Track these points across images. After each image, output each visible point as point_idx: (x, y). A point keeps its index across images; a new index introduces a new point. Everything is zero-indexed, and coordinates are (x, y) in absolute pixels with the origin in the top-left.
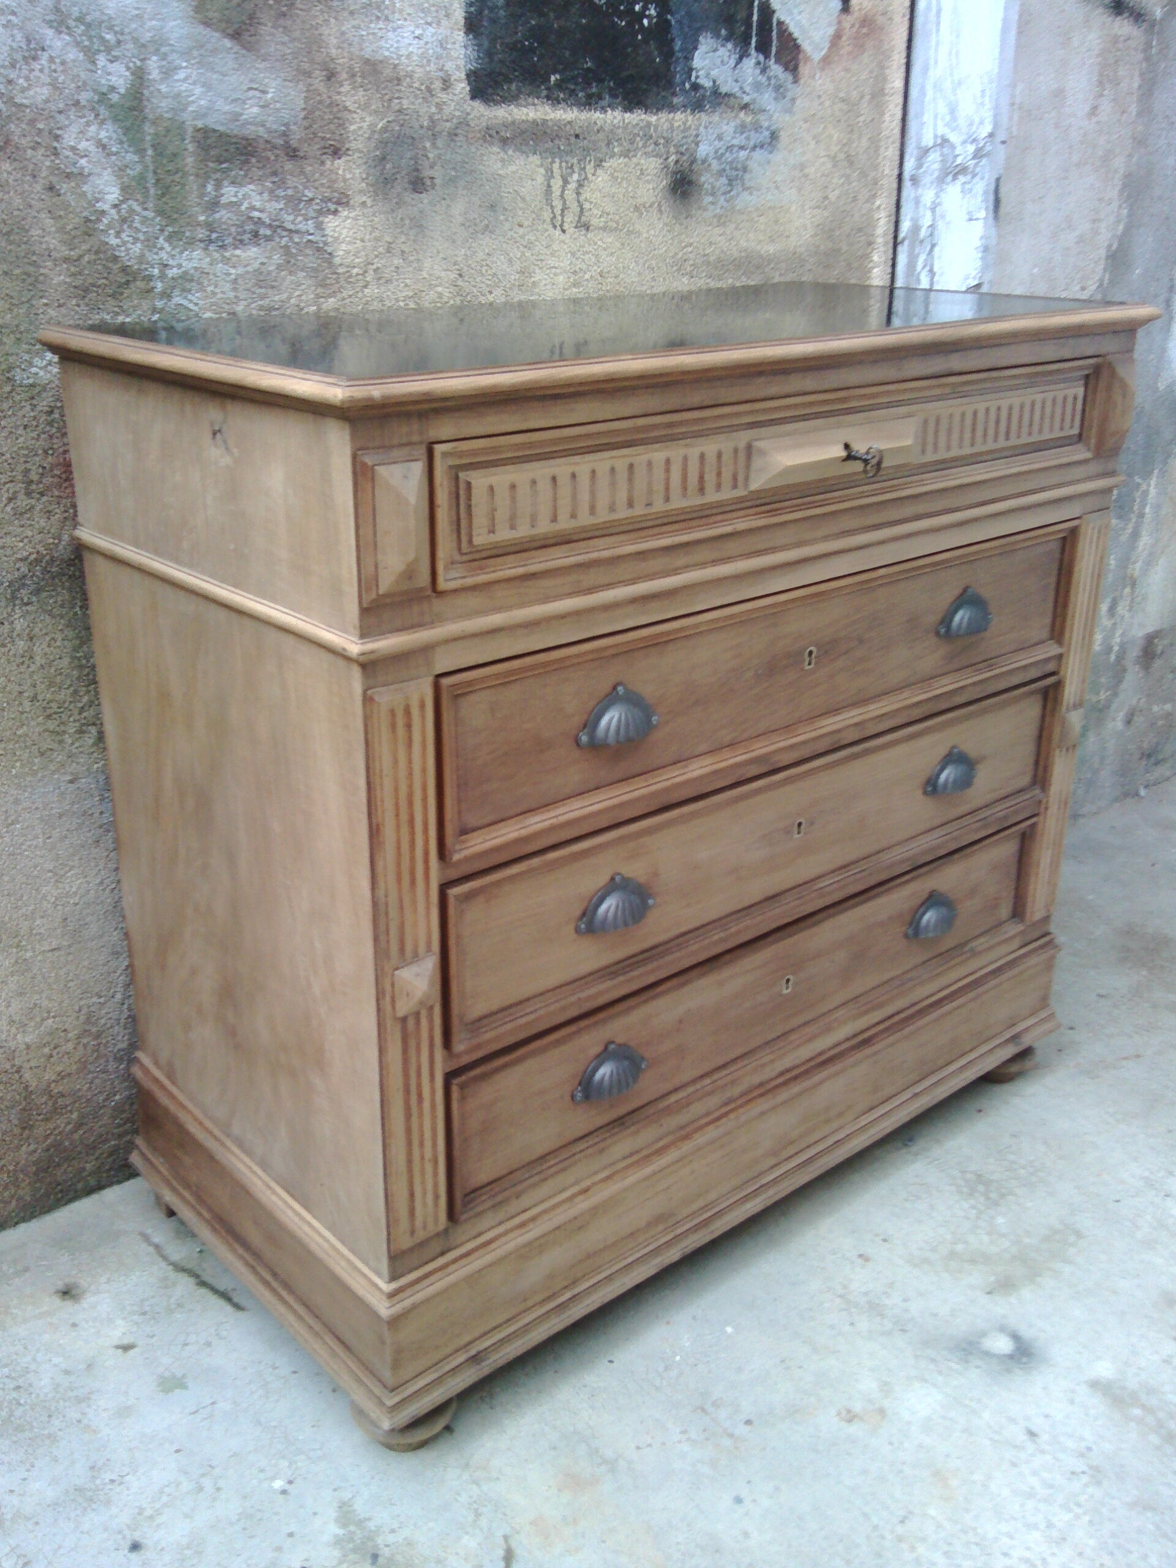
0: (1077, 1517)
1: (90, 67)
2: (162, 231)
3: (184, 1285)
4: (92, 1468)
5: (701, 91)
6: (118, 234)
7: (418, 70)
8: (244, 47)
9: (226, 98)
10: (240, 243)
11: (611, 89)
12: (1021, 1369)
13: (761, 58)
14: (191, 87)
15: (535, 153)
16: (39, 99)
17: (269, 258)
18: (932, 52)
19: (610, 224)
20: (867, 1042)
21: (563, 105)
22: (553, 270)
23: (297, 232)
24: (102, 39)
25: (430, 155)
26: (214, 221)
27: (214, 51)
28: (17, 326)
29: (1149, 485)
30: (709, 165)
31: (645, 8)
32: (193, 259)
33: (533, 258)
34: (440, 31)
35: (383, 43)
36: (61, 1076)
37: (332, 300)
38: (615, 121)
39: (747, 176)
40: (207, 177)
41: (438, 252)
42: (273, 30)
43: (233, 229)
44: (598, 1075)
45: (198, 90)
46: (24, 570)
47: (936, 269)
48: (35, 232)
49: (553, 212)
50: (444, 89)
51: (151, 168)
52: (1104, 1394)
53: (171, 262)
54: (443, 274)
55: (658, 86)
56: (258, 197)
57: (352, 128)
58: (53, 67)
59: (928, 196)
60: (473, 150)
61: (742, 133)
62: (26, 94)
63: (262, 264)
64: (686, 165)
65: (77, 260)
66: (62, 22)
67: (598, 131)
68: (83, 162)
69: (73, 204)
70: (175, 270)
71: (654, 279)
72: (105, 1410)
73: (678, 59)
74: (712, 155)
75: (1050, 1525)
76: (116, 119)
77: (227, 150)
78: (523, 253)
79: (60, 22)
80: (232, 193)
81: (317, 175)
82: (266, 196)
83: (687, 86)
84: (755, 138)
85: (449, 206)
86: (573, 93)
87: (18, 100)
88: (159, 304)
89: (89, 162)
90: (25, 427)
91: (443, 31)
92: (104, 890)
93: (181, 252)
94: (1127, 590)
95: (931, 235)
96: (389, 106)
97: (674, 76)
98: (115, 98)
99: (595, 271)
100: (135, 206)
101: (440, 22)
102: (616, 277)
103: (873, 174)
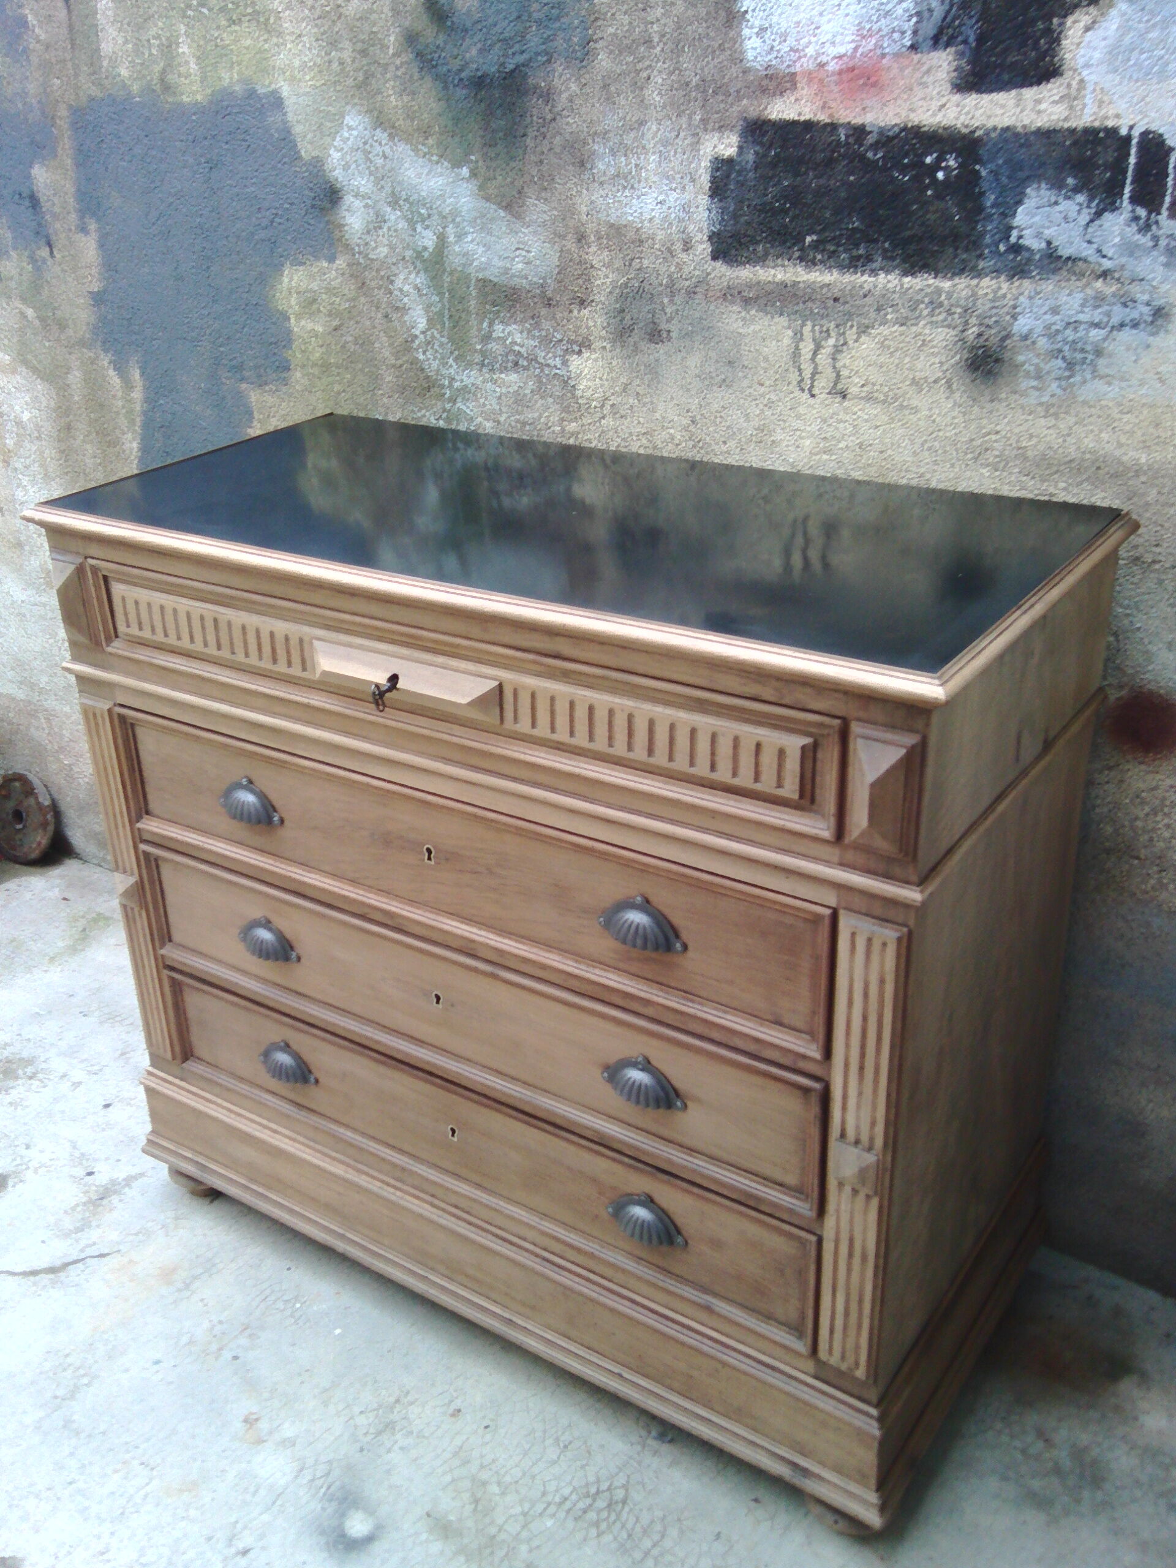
1: (411, 233)
2: (452, 353)
5: (1026, 254)
6: (424, 353)
7: (660, 233)
8: (513, 216)
9: (500, 257)
10: (504, 369)
11: (885, 251)
13: (1141, 211)
15: (781, 314)
16: (382, 255)
17: (525, 383)
19: (876, 395)
21: (821, 267)
22: (798, 433)
23: (548, 365)
24: (421, 214)
25: (668, 310)
26: (487, 350)
27: (492, 220)
30: (1033, 343)
31: (941, 158)
32: (470, 377)
33: (773, 418)
34: (683, 196)
35: (627, 210)
37: (574, 424)
38: (890, 285)
39: (1101, 362)
40: (484, 315)
41: (672, 398)
42: (536, 202)
43: (500, 358)
45: (481, 250)
48: (376, 344)
49: (800, 375)
50: (683, 250)
51: (447, 306)
53: (457, 377)
54: (676, 418)
55: (956, 248)
56: (520, 334)
57: (598, 282)
61: (1096, 307)
63: (520, 387)
64: (993, 340)
65: (399, 366)
66: (396, 202)
67: (865, 296)
68: (406, 300)
69: (399, 328)
70: (458, 384)
71: (935, 463)
73: (990, 215)
74: (1039, 330)
76: (426, 270)
77: (499, 296)
78: (762, 411)
79: (394, 201)
80: (501, 330)
81: (565, 321)
82: (525, 334)
83: (1002, 248)
84: (1118, 314)
85: (684, 359)
86: (833, 254)
87: (370, 256)
88: (448, 406)
89: (408, 300)
91: (687, 196)
93: (463, 371)
96: (630, 265)
97: (982, 235)
98: (426, 255)
99: (852, 441)
100: (436, 333)
101: (684, 187)
102: (882, 452)
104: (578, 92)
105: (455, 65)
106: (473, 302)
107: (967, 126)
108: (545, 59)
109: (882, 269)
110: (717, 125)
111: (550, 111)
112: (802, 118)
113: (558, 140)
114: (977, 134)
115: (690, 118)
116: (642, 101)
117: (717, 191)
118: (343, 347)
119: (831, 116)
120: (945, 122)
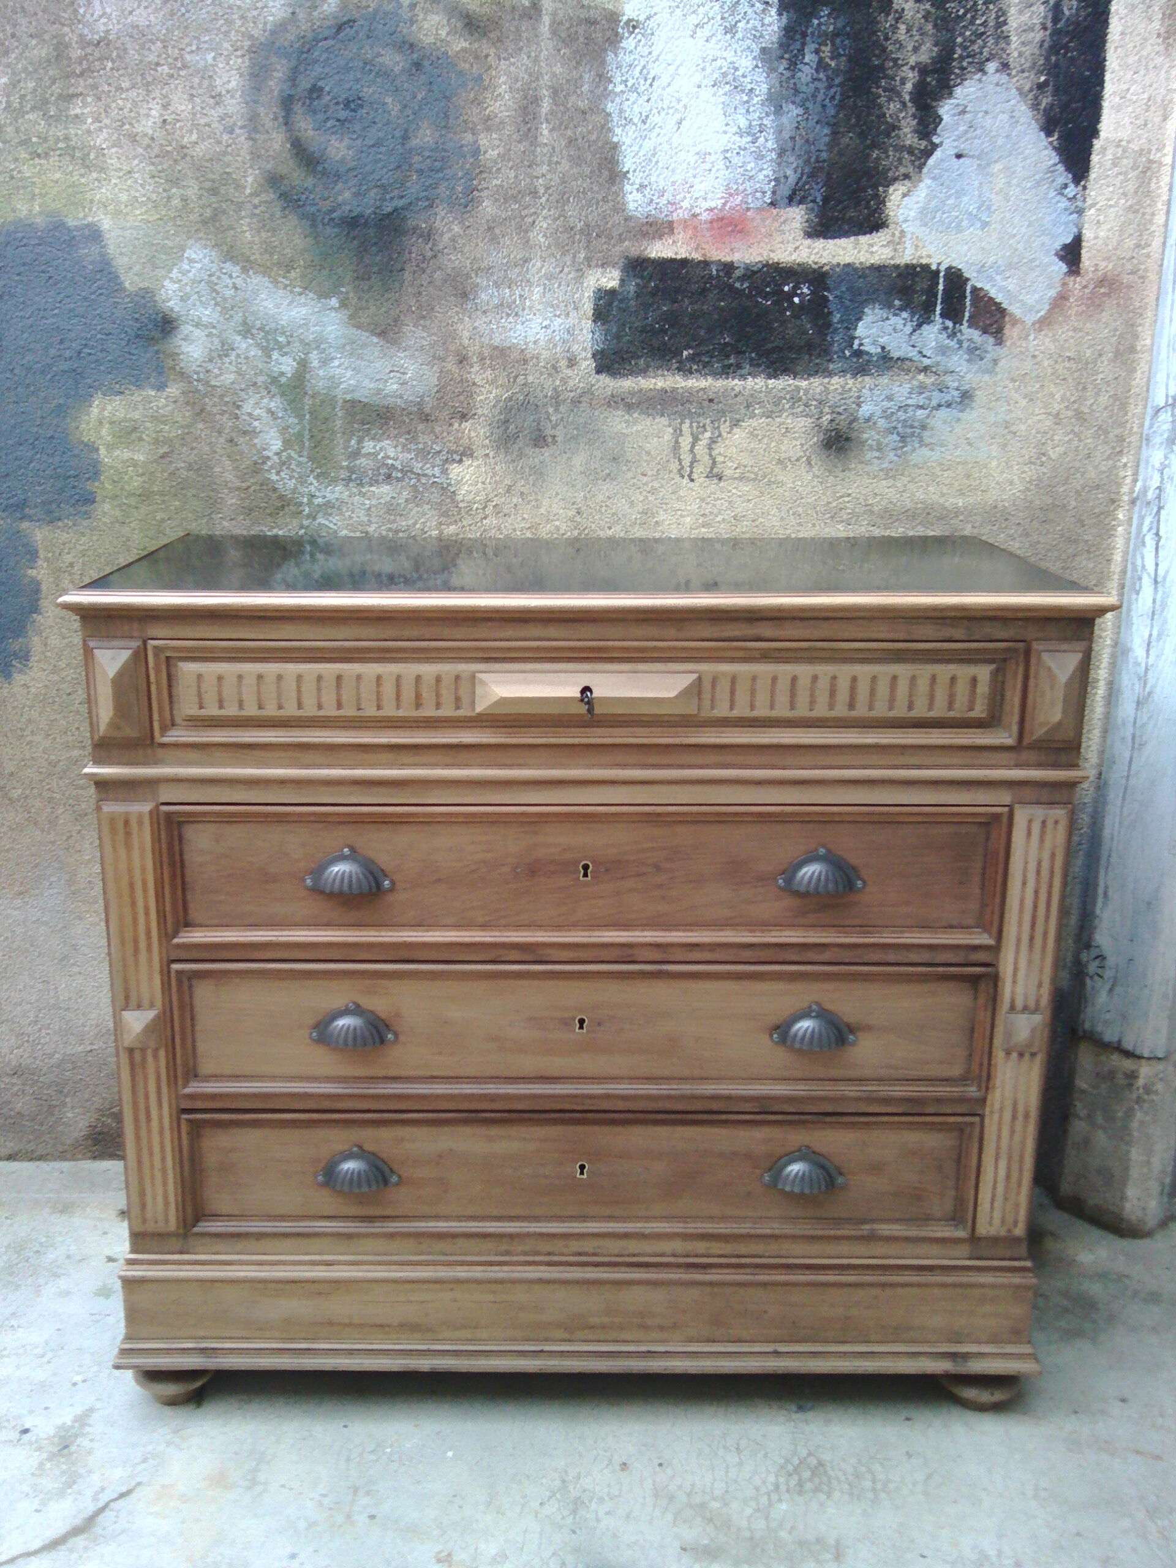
1: (266, 359)
2: (312, 471)
4: (13, 1314)
5: (866, 357)
6: (278, 473)
7: (544, 352)
8: (388, 342)
9: (372, 379)
10: (374, 482)
11: (752, 359)
13: (949, 323)
14: (343, 371)
15: (662, 415)
16: (228, 382)
17: (400, 493)
19: (747, 475)
21: (697, 375)
22: (679, 513)
23: (425, 475)
24: (277, 341)
25: (553, 418)
26: (355, 466)
27: (364, 346)
30: (874, 424)
31: (796, 288)
32: (336, 492)
33: (656, 502)
34: (568, 321)
35: (511, 334)
37: (453, 527)
38: (757, 387)
39: (926, 434)
40: (352, 433)
41: (557, 494)
42: (413, 329)
43: (370, 472)
45: (349, 374)
47: (1161, 533)
48: (217, 470)
49: (680, 464)
50: (568, 367)
51: (308, 427)
53: (317, 494)
54: (561, 512)
55: (810, 355)
56: (393, 450)
57: (479, 398)
58: (239, 361)
59: (1153, 458)
60: (596, 413)
61: (920, 394)
62: (219, 379)
63: (393, 498)
64: (844, 424)
65: (246, 489)
66: (248, 331)
68: (256, 423)
69: (246, 452)
70: (320, 500)
71: (800, 524)
72: (58, 1287)
73: (836, 329)
74: (878, 414)
76: (283, 394)
77: (370, 415)
78: (646, 498)
79: (246, 330)
80: (372, 446)
81: (445, 434)
82: (399, 449)
83: (847, 353)
84: (937, 397)
85: (569, 459)
86: (706, 365)
87: (213, 383)
88: (306, 523)
89: (260, 423)
91: (572, 320)
93: (326, 487)
95: (1159, 497)
96: (515, 381)
97: (831, 344)
98: (283, 380)
99: (728, 515)
100: (293, 454)
101: (568, 314)
102: (753, 521)
103: (1117, 431)
104: (462, 233)
105: (327, 205)
106: (339, 423)
107: (816, 263)
108: (427, 203)
109: (749, 374)
110: (600, 262)
111: (431, 249)
112: (679, 257)
113: (438, 275)
114: (826, 268)
115: (574, 257)
116: (527, 242)
117: (600, 315)
118: (173, 474)
119: (704, 255)
120: (799, 260)
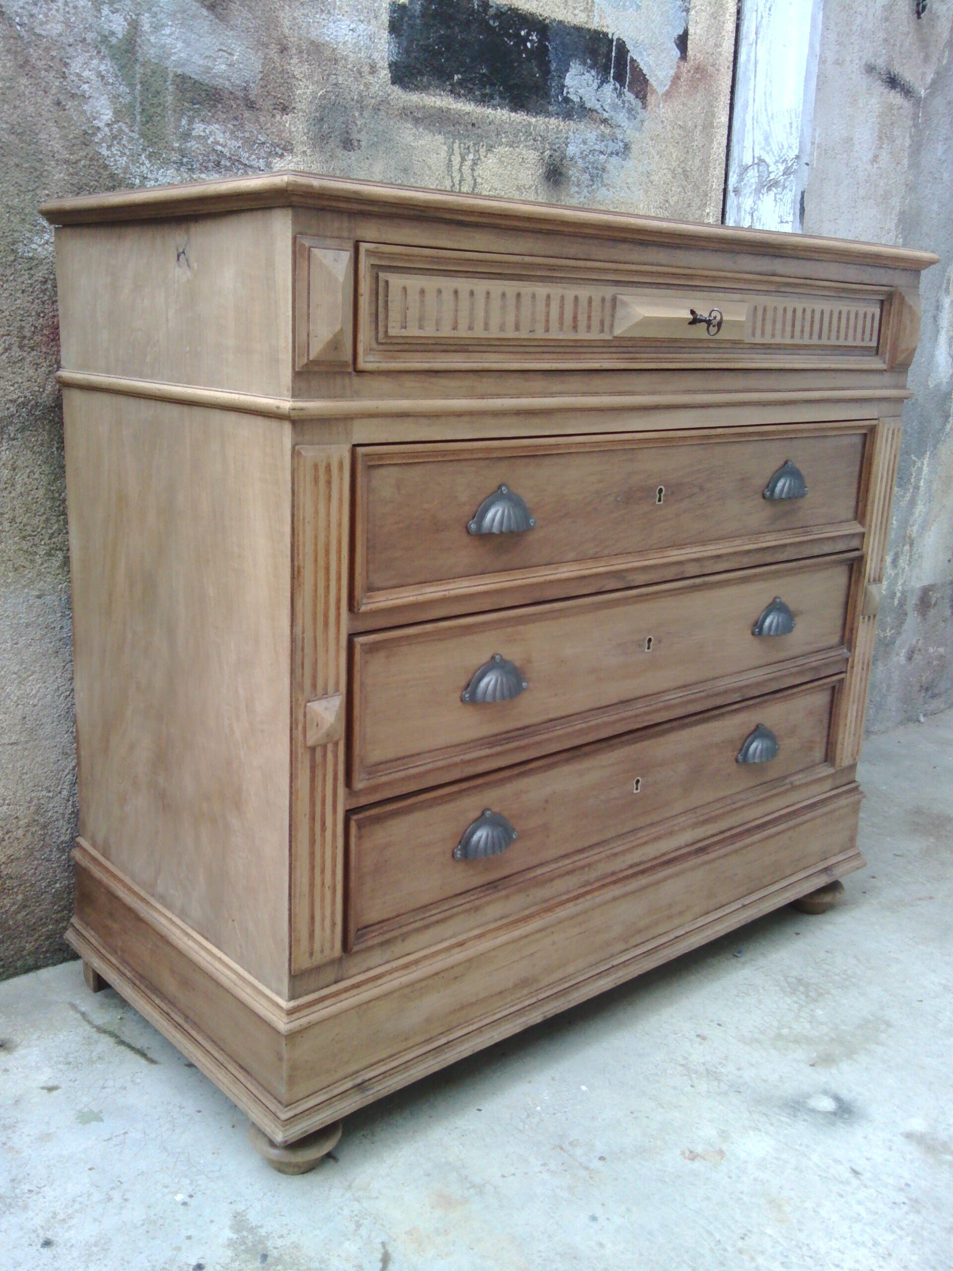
0: (901, 1238)
1: (96, 14)
2: (144, 150)
3: (105, 1043)
4: (13, 1180)
5: (571, 104)
6: (109, 148)
7: (351, 55)
8: (217, 17)
9: (201, 55)
10: (205, 169)
11: (501, 92)
12: (844, 1123)
13: (618, 85)
14: (174, 41)
15: (440, 133)
16: (55, 33)
18: (751, 94)
20: (703, 850)
21: (463, 99)
23: (251, 167)
25: (358, 123)
26: (186, 149)
27: (194, 17)
28: (23, 209)
29: (923, 464)
30: (576, 162)
31: (529, 34)
34: (370, 28)
35: (325, 30)
36: (11, 860)
38: (504, 118)
39: (605, 175)
40: (182, 114)
42: (240, 8)
43: (200, 157)
44: (475, 838)
45: (179, 45)
46: (13, 409)
48: (43, 136)
49: (453, 181)
50: (370, 73)
51: (139, 99)
52: (919, 1144)
53: (149, 176)
55: (537, 95)
56: (222, 135)
57: (298, 92)
58: (67, 9)
59: (747, 203)
60: (392, 123)
61: (603, 141)
62: (44, 27)
64: (558, 159)
65: (75, 163)
67: (490, 124)
68: (85, 87)
69: (75, 118)
70: (152, 183)
72: (29, 1135)
73: (554, 76)
74: (578, 154)
75: (876, 1243)
76: (113, 57)
77: (199, 95)
80: (201, 129)
81: (269, 125)
82: (228, 135)
83: (560, 98)
84: (613, 147)
85: (371, 164)
86: (471, 91)
87: (37, 31)
89: (90, 87)
90: (23, 292)
91: (372, 28)
92: (59, 696)
93: (159, 169)
94: (907, 547)
96: (328, 79)
97: (550, 89)
98: (114, 41)
100: (124, 127)
101: (370, 21)
103: (704, 188)
107: (541, 15)
109: (499, 105)
114: (547, 21)
117: (394, 28)
120: (530, 10)
